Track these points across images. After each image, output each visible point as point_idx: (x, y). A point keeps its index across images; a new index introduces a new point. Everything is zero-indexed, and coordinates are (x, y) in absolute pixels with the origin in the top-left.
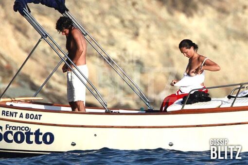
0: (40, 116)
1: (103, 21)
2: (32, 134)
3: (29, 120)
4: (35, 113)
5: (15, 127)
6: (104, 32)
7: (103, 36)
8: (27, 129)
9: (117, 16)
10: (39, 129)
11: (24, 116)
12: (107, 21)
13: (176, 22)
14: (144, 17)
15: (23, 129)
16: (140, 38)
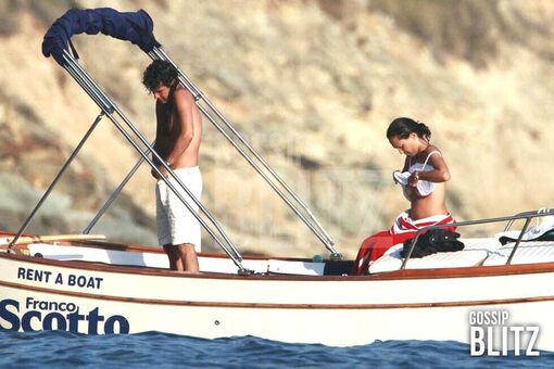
0: (99, 280)
1: (295, 79)
2: (82, 318)
3: (76, 289)
4: (88, 274)
5: (46, 303)
6: (297, 102)
7: (294, 111)
8: (71, 307)
9: (326, 68)
10: (97, 309)
11: (65, 279)
12: (303, 79)
13: (450, 81)
14: (382, 70)
15: (63, 307)
16: (374, 115)
